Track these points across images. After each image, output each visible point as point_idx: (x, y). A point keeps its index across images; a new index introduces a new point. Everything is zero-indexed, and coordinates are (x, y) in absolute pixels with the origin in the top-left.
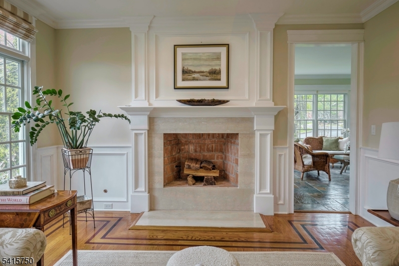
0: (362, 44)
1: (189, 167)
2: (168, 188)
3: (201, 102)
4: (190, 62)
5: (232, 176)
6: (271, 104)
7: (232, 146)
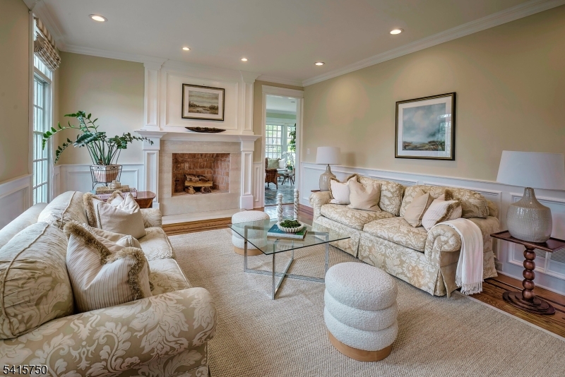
0: (303, 100)
1: (191, 180)
2: (174, 197)
3: (206, 130)
4: (195, 99)
5: (221, 186)
6: (252, 134)
7: (223, 164)
